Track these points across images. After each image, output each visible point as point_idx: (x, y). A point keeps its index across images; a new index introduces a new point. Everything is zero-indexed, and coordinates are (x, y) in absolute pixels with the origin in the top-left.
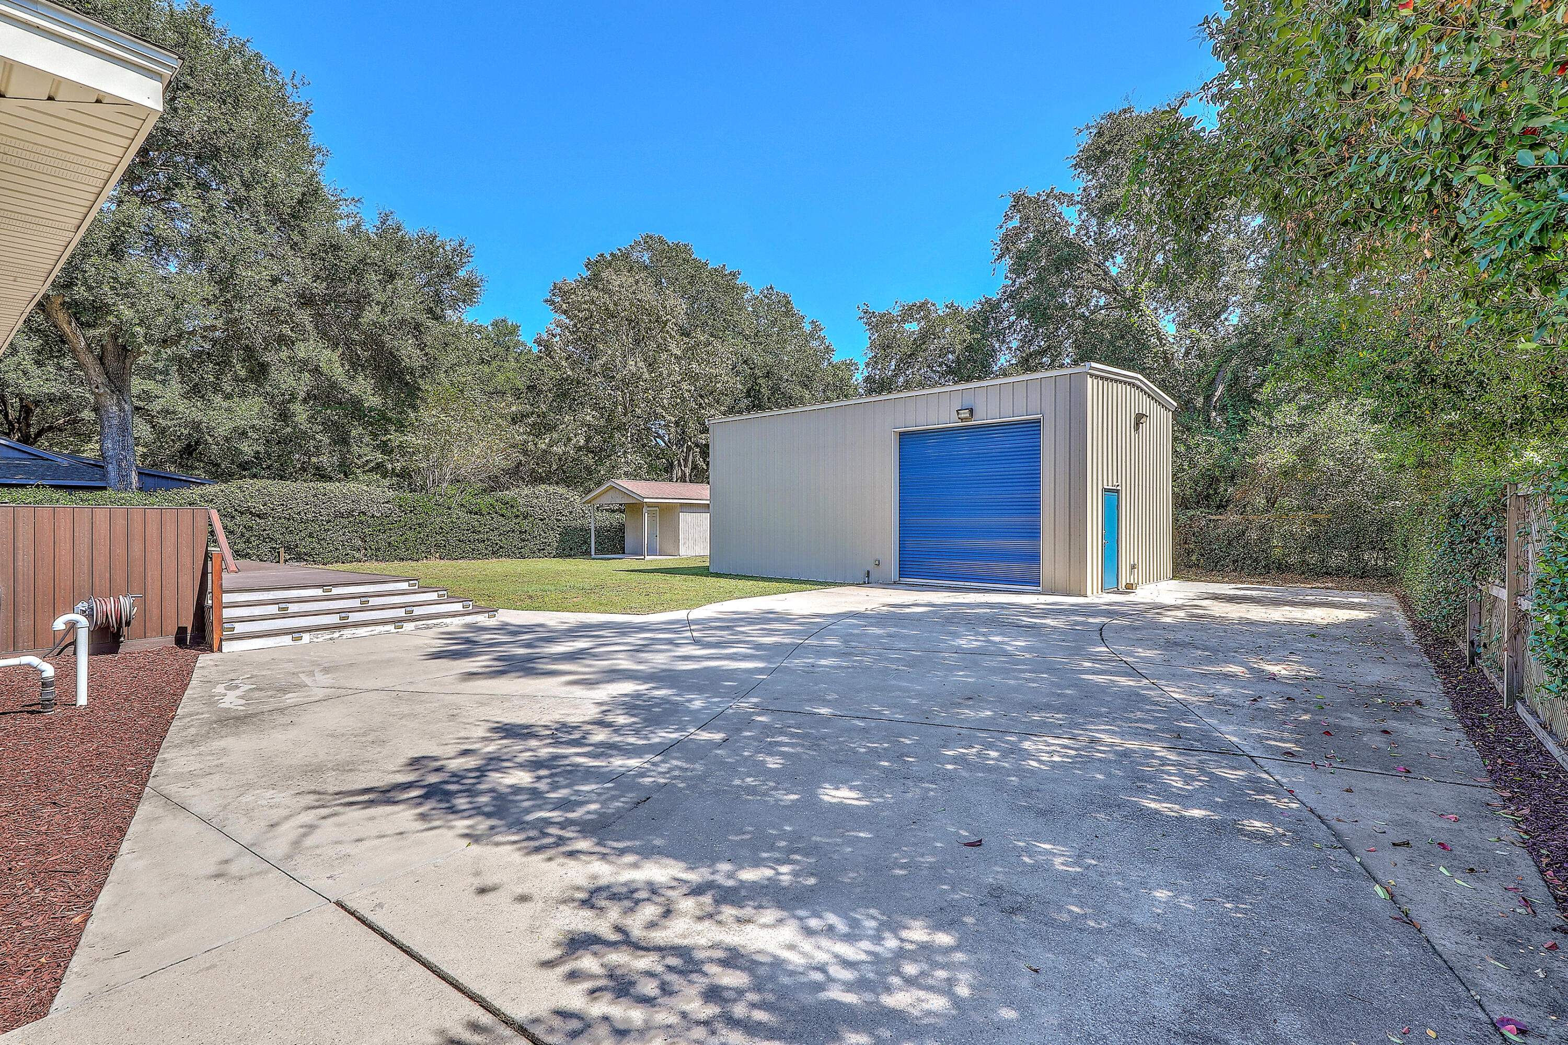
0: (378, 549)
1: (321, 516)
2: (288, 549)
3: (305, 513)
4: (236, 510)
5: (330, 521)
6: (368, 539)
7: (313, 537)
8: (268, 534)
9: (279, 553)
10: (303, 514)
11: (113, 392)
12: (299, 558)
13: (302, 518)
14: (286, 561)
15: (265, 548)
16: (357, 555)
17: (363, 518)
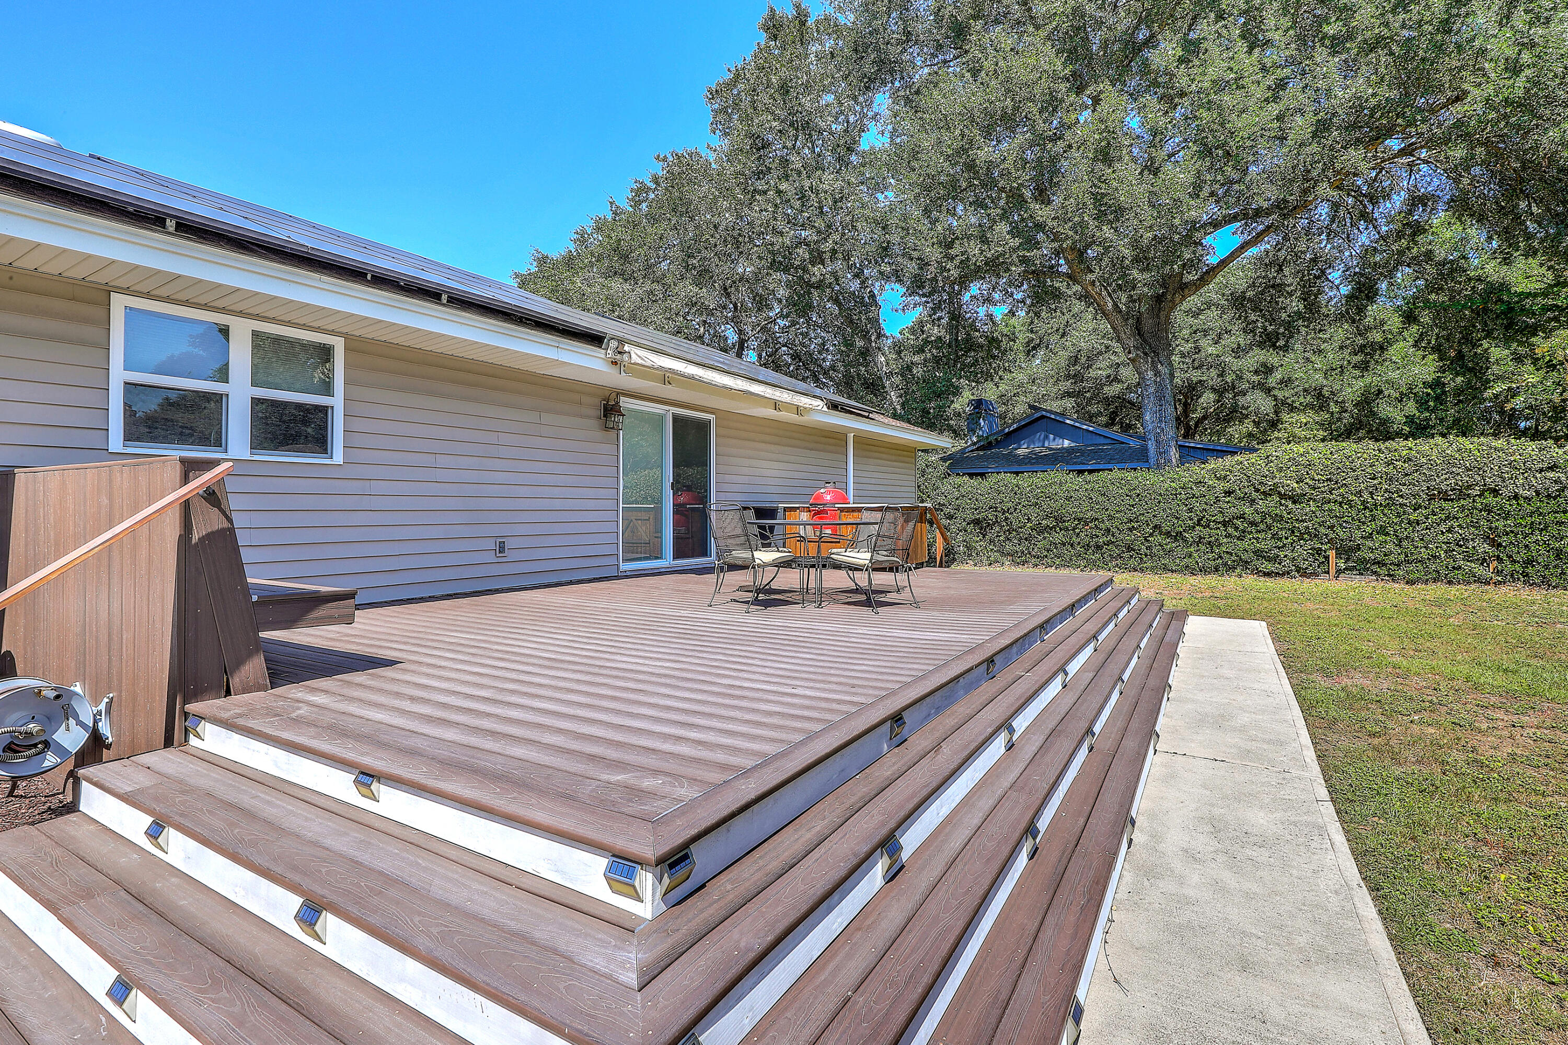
0: (1529, 562)
1: (1401, 496)
2: (1345, 552)
3: (1371, 493)
4: (1257, 490)
5: (1420, 507)
6: (1504, 540)
7: (1387, 534)
8: (1307, 528)
9: (1327, 558)
10: (1366, 495)
11: (1146, 354)
12: (1363, 567)
13: (1364, 503)
14: (1339, 572)
15: (1302, 550)
16: (1479, 570)
17: (1490, 499)
